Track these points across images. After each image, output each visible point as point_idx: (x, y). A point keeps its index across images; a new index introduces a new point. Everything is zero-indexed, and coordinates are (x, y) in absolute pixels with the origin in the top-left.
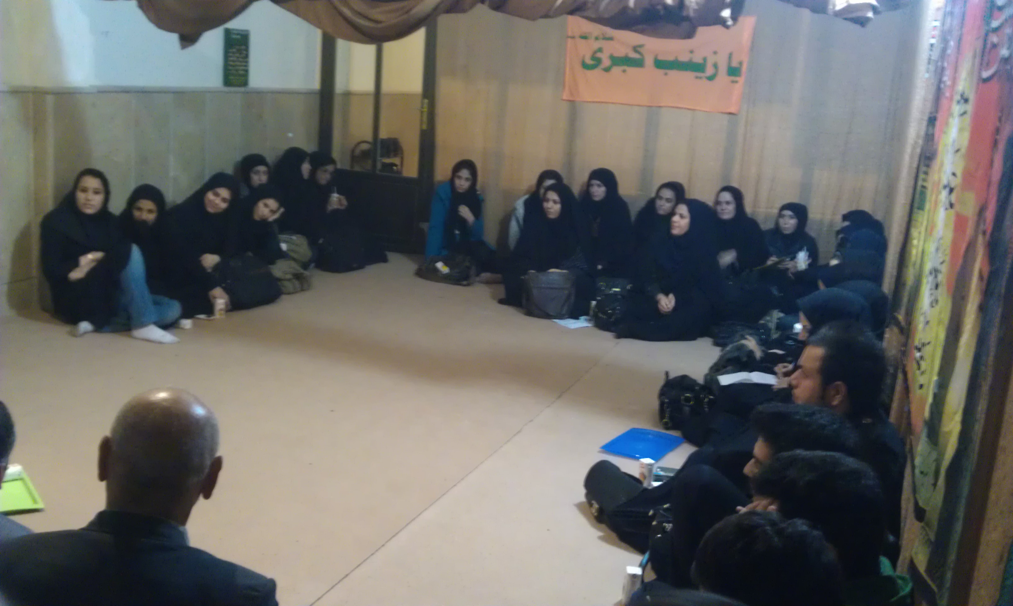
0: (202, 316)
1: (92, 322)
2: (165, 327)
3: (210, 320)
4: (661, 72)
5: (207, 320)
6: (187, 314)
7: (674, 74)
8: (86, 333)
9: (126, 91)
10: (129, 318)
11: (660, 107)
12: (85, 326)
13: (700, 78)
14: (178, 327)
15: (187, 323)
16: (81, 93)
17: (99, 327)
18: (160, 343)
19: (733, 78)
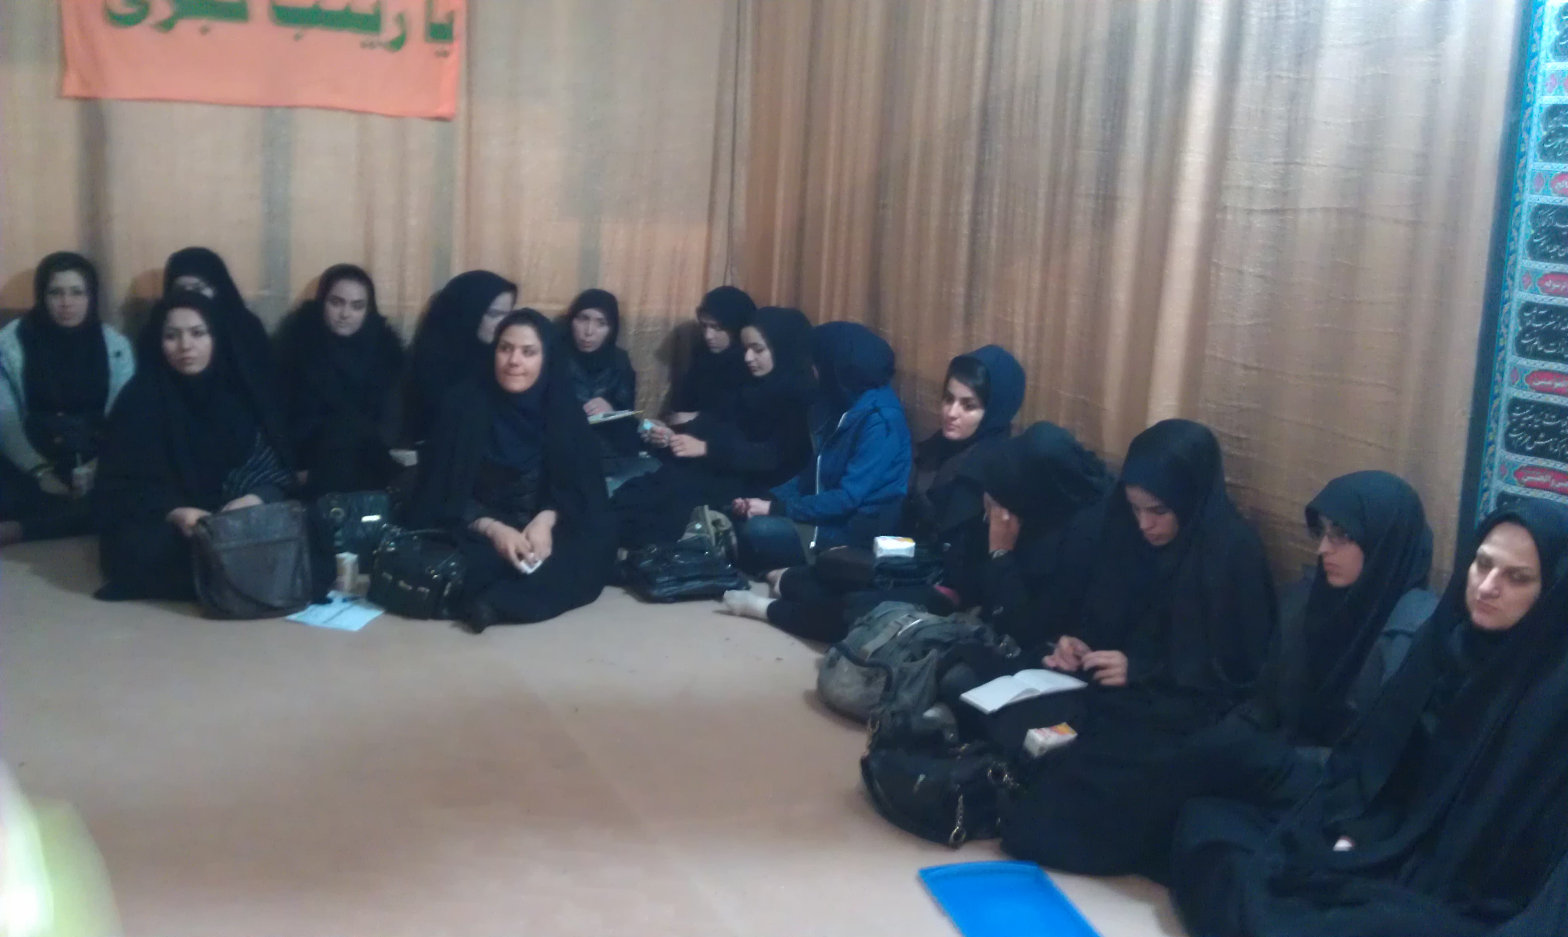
4: (290, 32)
7: (316, 36)
11: (290, 107)
13: (371, 45)
19: (439, 47)
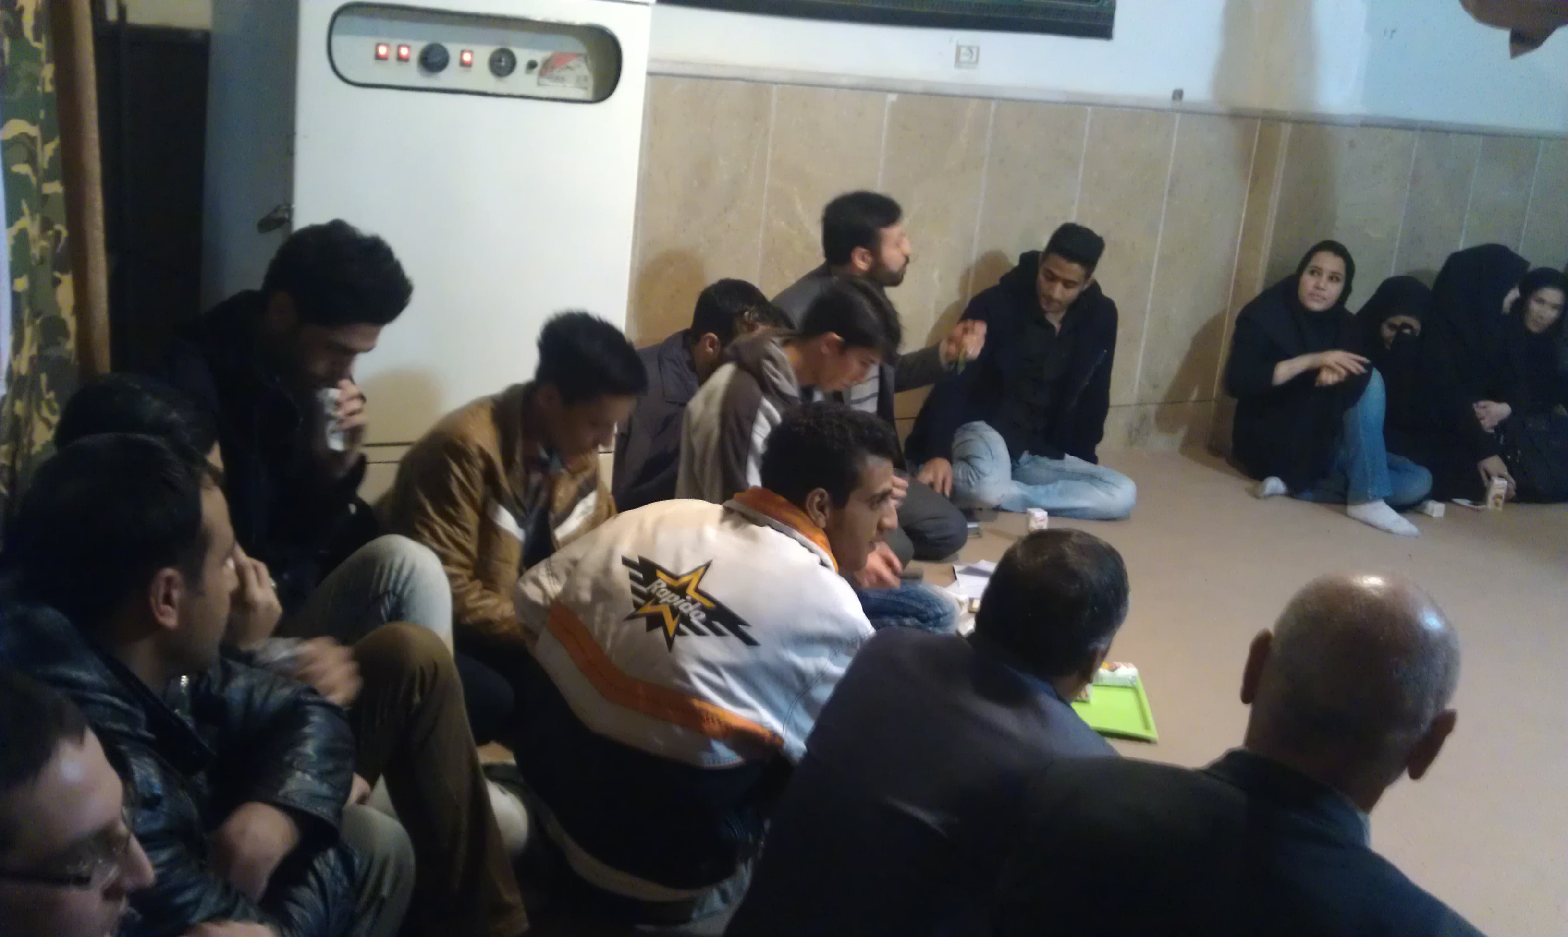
0: (1465, 502)
1: (1284, 480)
2: (1401, 508)
3: (1478, 510)
5: (1472, 509)
6: (1439, 494)
8: (1272, 495)
9: (1407, 126)
10: (1347, 486)
12: (1274, 484)
14: (1421, 513)
15: (1436, 509)
16: (1334, 124)
17: (1294, 491)
18: (1389, 532)
